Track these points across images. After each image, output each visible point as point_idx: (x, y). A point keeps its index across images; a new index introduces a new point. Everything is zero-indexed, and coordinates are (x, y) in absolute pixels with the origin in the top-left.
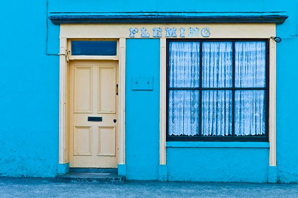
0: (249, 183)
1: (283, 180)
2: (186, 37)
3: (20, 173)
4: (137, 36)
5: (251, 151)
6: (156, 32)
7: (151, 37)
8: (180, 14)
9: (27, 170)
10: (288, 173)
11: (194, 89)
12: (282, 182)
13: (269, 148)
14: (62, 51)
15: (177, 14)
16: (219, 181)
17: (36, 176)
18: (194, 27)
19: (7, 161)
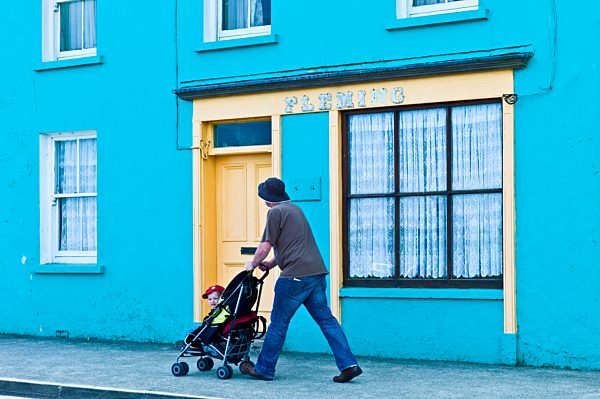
0: (472, 363)
1: (530, 361)
2: (369, 106)
3: (146, 336)
4: (297, 110)
5: (475, 305)
6: (323, 101)
7: (316, 110)
8: (359, 67)
9: (154, 331)
10: (539, 347)
11: (388, 196)
12: (528, 363)
13: (502, 300)
14: (196, 143)
15: (354, 67)
16: (424, 358)
17: (165, 341)
18: (378, 86)
19: (131, 318)
